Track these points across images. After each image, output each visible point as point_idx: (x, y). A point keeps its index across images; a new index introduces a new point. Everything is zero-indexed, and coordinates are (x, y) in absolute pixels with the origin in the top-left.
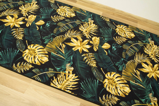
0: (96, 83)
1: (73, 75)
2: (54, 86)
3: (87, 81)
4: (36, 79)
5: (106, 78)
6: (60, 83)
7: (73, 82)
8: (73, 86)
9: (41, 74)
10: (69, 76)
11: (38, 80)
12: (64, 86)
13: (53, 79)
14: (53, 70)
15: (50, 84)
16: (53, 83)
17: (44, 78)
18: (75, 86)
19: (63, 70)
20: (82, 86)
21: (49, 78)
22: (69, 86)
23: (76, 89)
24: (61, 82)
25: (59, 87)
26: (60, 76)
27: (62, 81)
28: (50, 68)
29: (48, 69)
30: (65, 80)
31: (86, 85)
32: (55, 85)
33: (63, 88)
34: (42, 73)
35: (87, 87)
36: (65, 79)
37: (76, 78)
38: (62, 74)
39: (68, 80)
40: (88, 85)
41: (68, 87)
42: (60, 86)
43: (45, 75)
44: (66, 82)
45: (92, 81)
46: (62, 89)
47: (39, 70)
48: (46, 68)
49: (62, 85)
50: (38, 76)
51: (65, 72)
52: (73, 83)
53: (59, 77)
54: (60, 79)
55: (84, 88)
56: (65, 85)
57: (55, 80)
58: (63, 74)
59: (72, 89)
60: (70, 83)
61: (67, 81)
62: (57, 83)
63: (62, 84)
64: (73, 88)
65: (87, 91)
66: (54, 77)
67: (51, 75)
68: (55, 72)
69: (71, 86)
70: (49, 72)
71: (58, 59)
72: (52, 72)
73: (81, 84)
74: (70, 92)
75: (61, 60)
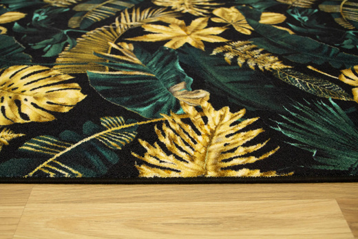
0: (330, 109)
1: (220, 112)
2: (163, 174)
3: (294, 114)
4: (52, 175)
5: (354, 87)
6: (183, 155)
7: (239, 132)
8: (252, 148)
9: (68, 149)
10: (205, 119)
11: (67, 175)
12: (210, 162)
13: (142, 152)
14: (121, 119)
15: (137, 172)
16: (152, 166)
17: (94, 160)
18: (259, 146)
19: (165, 107)
20: (289, 135)
21: (117, 151)
22: (233, 155)
23: (271, 153)
24: (187, 148)
25: (187, 170)
26: (168, 131)
27: (187, 144)
28: (103, 116)
29: (99, 122)
30: (200, 138)
31: (303, 127)
32: (164, 168)
33: (210, 168)
34: (74, 146)
35: (309, 132)
36: (199, 134)
37: (244, 118)
38: (174, 122)
39: (213, 132)
40: (309, 126)
41: (231, 159)
42: (191, 165)
43: (92, 147)
44: (209, 144)
45: (314, 108)
46: (211, 174)
47: (56, 136)
48: (88, 123)
49: (197, 161)
50: (58, 159)
51: (179, 112)
52: (241, 139)
53: (164, 135)
54: (173, 141)
55: (302, 140)
56: (213, 156)
57: (150, 151)
58: (178, 120)
59: (253, 159)
60: (229, 140)
61: (211, 137)
62: (169, 161)
63: (197, 155)
64: (256, 154)
65: (322, 147)
66: (140, 140)
67: (120, 139)
68: (138, 123)
69: (241, 151)
70: (109, 130)
71: (127, 82)
72: (122, 127)
73: (280, 129)
74: (257, 173)
75: (138, 81)
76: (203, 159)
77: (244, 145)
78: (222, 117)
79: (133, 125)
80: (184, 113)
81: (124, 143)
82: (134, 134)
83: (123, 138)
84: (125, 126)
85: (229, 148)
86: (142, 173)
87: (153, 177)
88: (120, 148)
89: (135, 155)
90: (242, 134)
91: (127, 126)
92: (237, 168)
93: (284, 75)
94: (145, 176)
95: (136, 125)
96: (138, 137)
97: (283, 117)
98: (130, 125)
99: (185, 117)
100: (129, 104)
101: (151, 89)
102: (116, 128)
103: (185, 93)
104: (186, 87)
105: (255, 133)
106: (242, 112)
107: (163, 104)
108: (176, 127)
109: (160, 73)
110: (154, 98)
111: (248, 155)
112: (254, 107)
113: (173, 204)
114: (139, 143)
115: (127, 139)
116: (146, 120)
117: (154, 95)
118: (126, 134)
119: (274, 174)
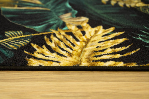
1: (95, 29)
2: (46, 64)
6: (64, 53)
7: (109, 40)
8: (119, 49)
10: (84, 33)
12: (85, 57)
14: (20, 32)
18: (124, 48)
19: (55, 26)
22: (102, 53)
23: (133, 52)
24: (67, 49)
26: (54, 39)
27: (67, 46)
28: (8, 31)
29: (4, 34)
30: (78, 43)
36: (78, 40)
37: (114, 32)
38: (60, 34)
39: (88, 40)
41: (101, 56)
42: (69, 58)
44: (86, 46)
49: (74, 57)
51: (65, 29)
52: (110, 44)
53: (51, 41)
54: (57, 45)
56: (87, 53)
57: (39, 50)
58: (63, 33)
59: (118, 56)
60: (101, 45)
61: (87, 42)
62: (53, 56)
63: (75, 53)
64: (120, 52)
66: (32, 44)
67: (17, 44)
68: (33, 35)
69: (110, 51)
70: (10, 38)
71: (29, 13)
72: (20, 37)
73: (140, 38)
74: (121, 64)
75: (36, 12)
76: (79, 55)
77: (112, 48)
78: (96, 32)
79: (29, 35)
80: (68, 30)
81: (20, 46)
82: (28, 41)
83: (20, 43)
84: (23, 36)
85: (100, 49)
86: (30, 63)
87: (38, 65)
88: (16, 49)
89: (27, 53)
90: (111, 41)
91: (24, 36)
92: (105, 61)
93: (145, 9)
94: (32, 65)
95: (31, 36)
96: (31, 42)
97: (143, 32)
98: (26, 36)
99: (68, 31)
100: (27, 24)
101: (46, 16)
102: (16, 37)
103: (70, 19)
104: (71, 16)
105: (121, 40)
106: (112, 29)
107: (53, 24)
108: (61, 37)
109: (54, 8)
110: (47, 21)
111: (115, 53)
112: (121, 26)
113: (51, 84)
114: (31, 46)
115: (22, 43)
116: (39, 33)
117: (47, 20)
118: (22, 41)
119: (135, 65)
